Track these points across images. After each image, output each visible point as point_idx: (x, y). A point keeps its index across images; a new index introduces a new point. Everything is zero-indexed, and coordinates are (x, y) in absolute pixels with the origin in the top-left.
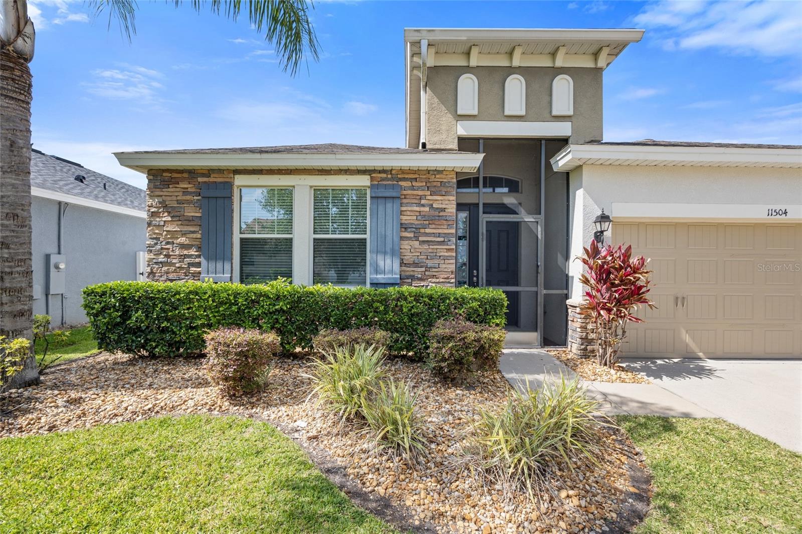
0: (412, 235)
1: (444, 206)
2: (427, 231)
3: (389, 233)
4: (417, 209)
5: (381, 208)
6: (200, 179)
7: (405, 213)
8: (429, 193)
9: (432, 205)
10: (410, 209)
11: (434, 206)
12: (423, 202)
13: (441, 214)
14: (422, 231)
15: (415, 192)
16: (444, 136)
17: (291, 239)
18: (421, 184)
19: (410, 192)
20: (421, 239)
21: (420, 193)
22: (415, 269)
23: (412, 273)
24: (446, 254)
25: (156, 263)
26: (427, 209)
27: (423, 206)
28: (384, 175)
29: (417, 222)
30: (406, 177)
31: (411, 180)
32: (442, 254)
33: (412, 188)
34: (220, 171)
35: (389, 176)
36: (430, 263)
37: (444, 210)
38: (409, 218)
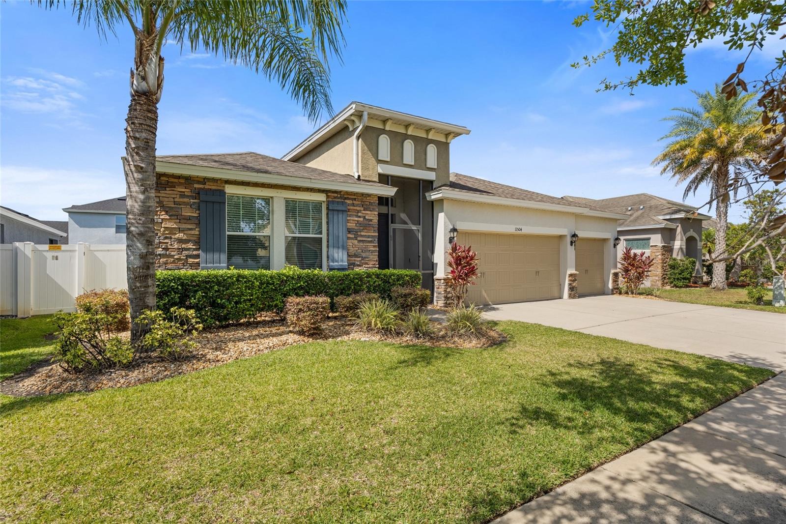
0: (353, 236)
1: (371, 218)
2: (362, 234)
3: (341, 234)
4: (356, 219)
5: (335, 217)
7: (349, 221)
8: (363, 209)
9: (365, 217)
10: (352, 218)
11: (367, 217)
12: (360, 214)
13: (370, 223)
14: (359, 233)
15: (355, 208)
17: (268, 237)
18: (358, 203)
19: (352, 208)
20: (359, 239)
21: (358, 208)
22: (356, 259)
23: (353, 262)
24: (373, 249)
26: (362, 219)
27: (360, 217)
28: (335, 195)
29: (356, 228)
30: (350, 197)
31: (352, 199)
32: (371, 249)
33: (353, 205)
34: (214, 180)
35: (339, 196)
36: (364, 255)
37: (371, 221)
38: (351, 224)
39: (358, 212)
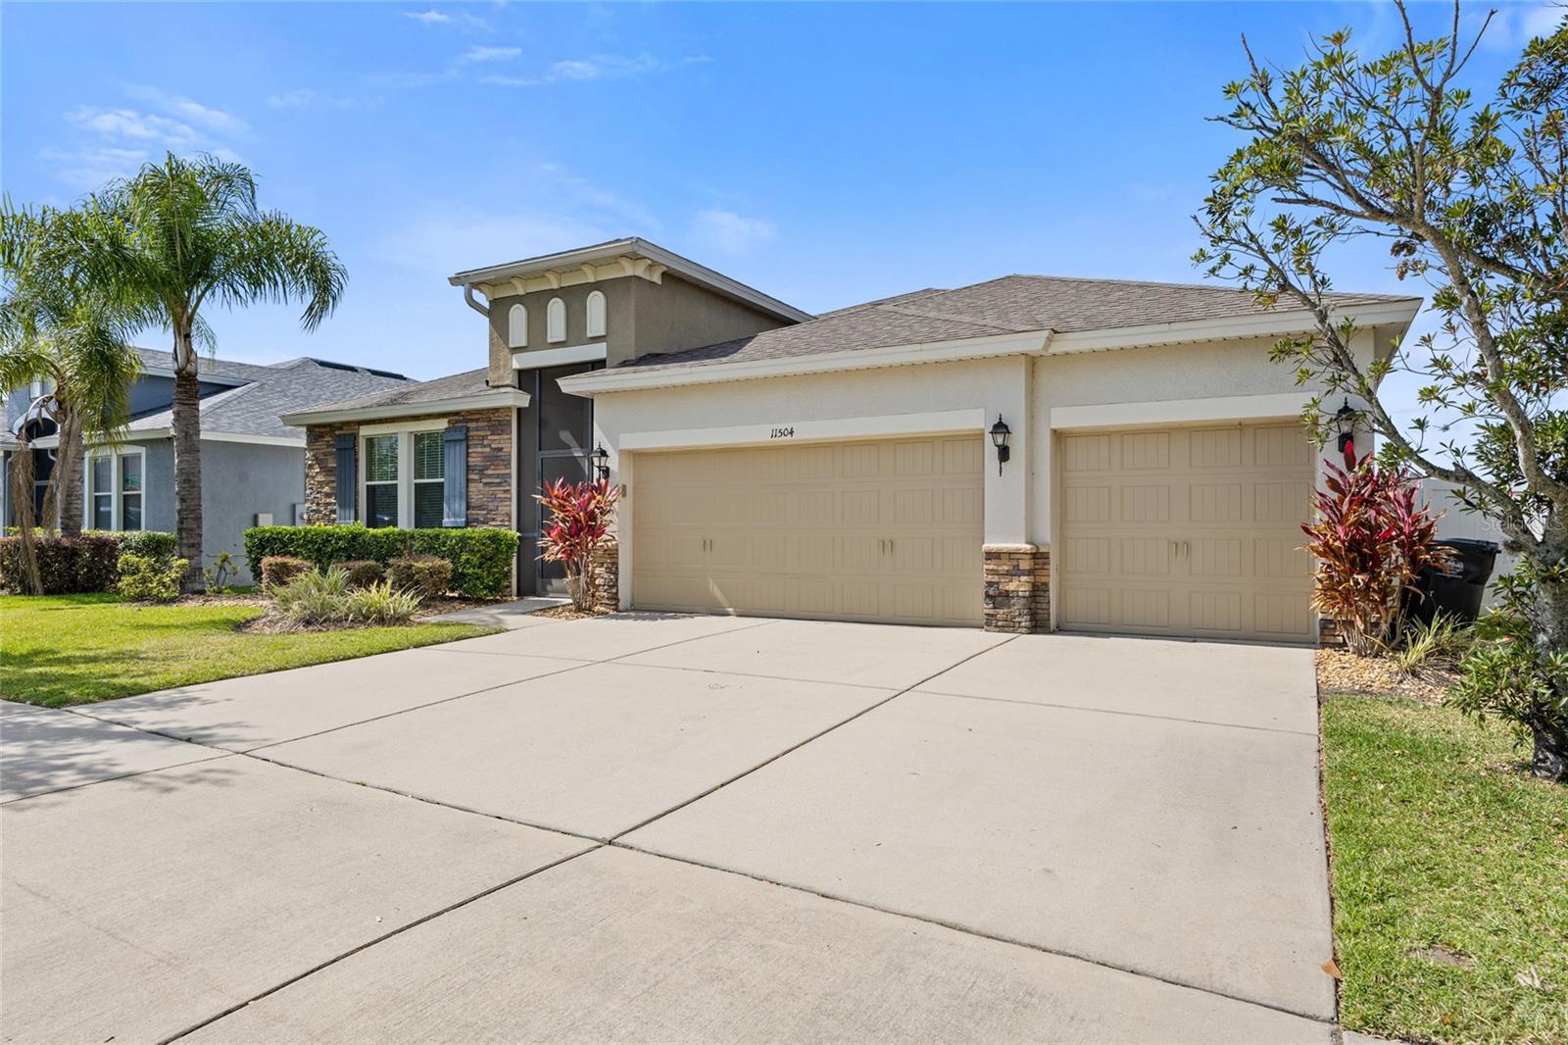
0: (477, 477)
1: (500, 446)
2: (490, 472)
3: (458, 477)
4: (480, 450)
5: (452, 451)
6: (337, 432)
7: (471, 455)
8: (489, 433)
10: (476, 450)
11: (493, 446)
12: (485, 442)
13: (499, 454)
14: (484, 472)
15: (478, 433)
16: (502, 372)
17: (396, 485)
18: (484, 424)
19: (475, 433)
20: (484, 481)
21: (482, 433)
22: (478, 512)
23: (477, 516)
24: (503, 496)
25: (312, 511)
26: (488, 450)
27: (485, 446)
28: (456, 418)
29: (480, 464)
30: (472, 417)
31: (477, 420)
33: (477, 429)
34: (348, 423)
35: (461, 418)
36: (491, 506)
37: (501, 449)
38: (474, 459)
39: (483, 440)
